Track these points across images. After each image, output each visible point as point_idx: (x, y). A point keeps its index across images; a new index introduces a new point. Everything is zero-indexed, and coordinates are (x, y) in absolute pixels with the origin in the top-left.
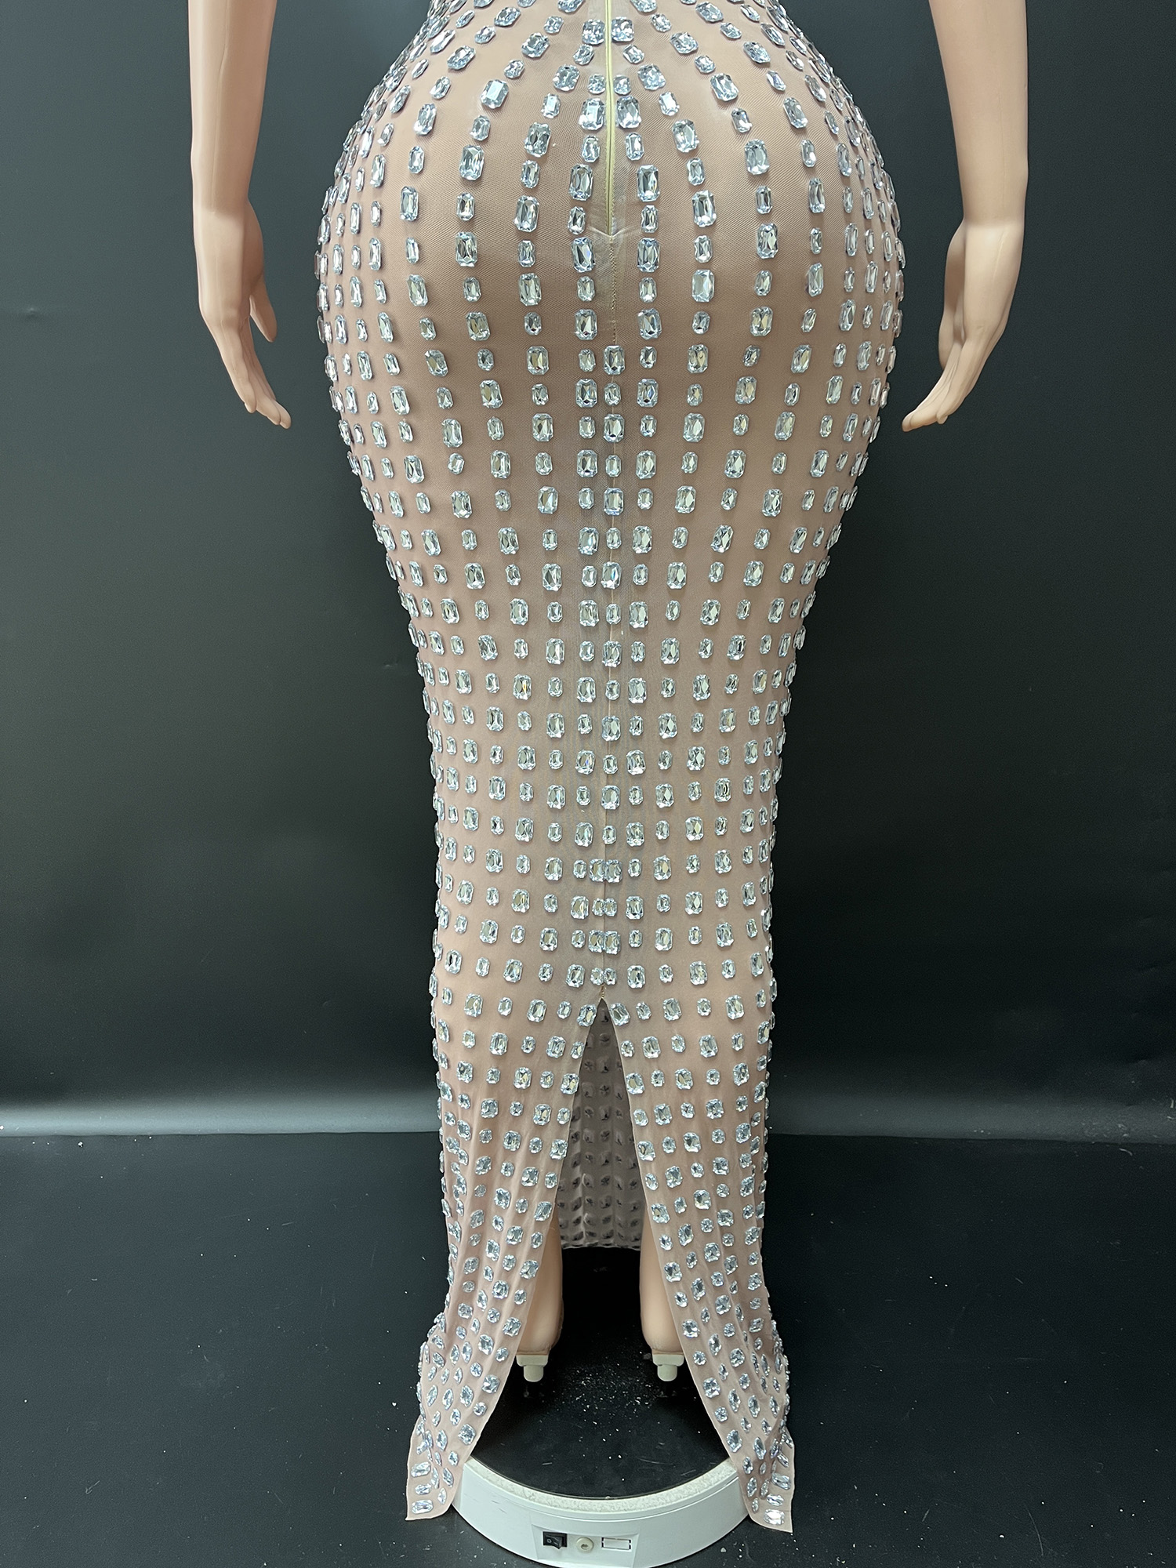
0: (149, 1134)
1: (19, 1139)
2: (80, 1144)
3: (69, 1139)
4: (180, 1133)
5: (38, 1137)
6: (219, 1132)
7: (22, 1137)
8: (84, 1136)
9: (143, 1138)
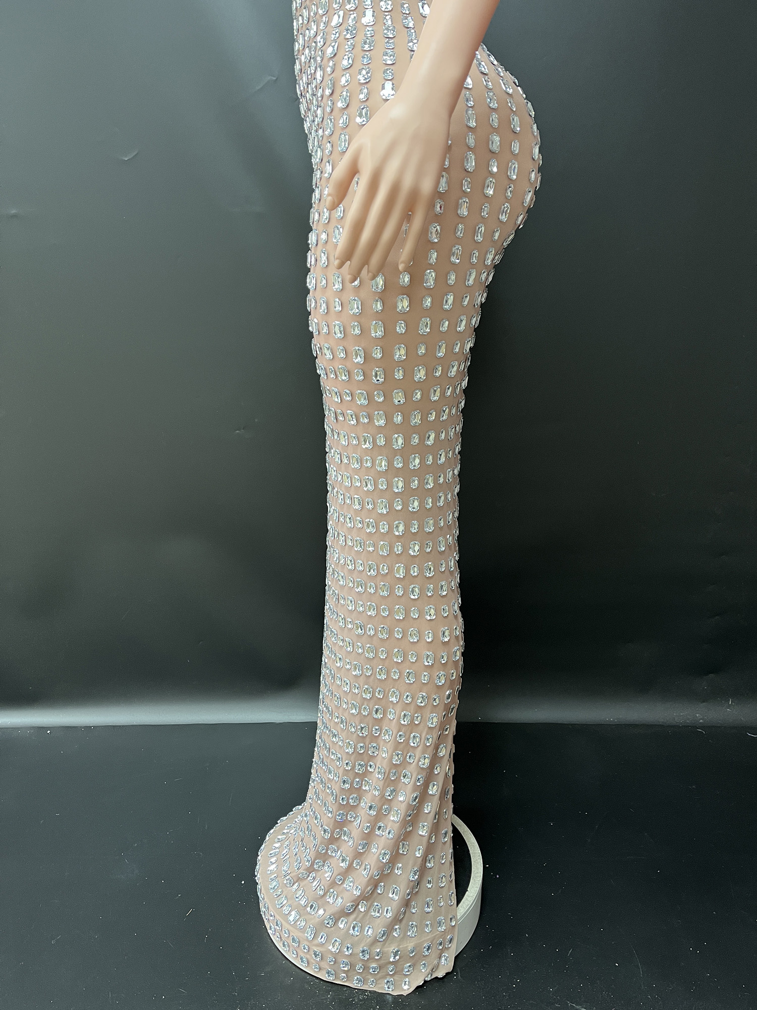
0: (91, 725)
1: (11, 729)
2: (49, 732)
3: (41, 729)
4: (111, 725)
5: (21, 728)
6: (135, 724)
7: (12, 728)
8: (52, 727)
9: (88, 728)
